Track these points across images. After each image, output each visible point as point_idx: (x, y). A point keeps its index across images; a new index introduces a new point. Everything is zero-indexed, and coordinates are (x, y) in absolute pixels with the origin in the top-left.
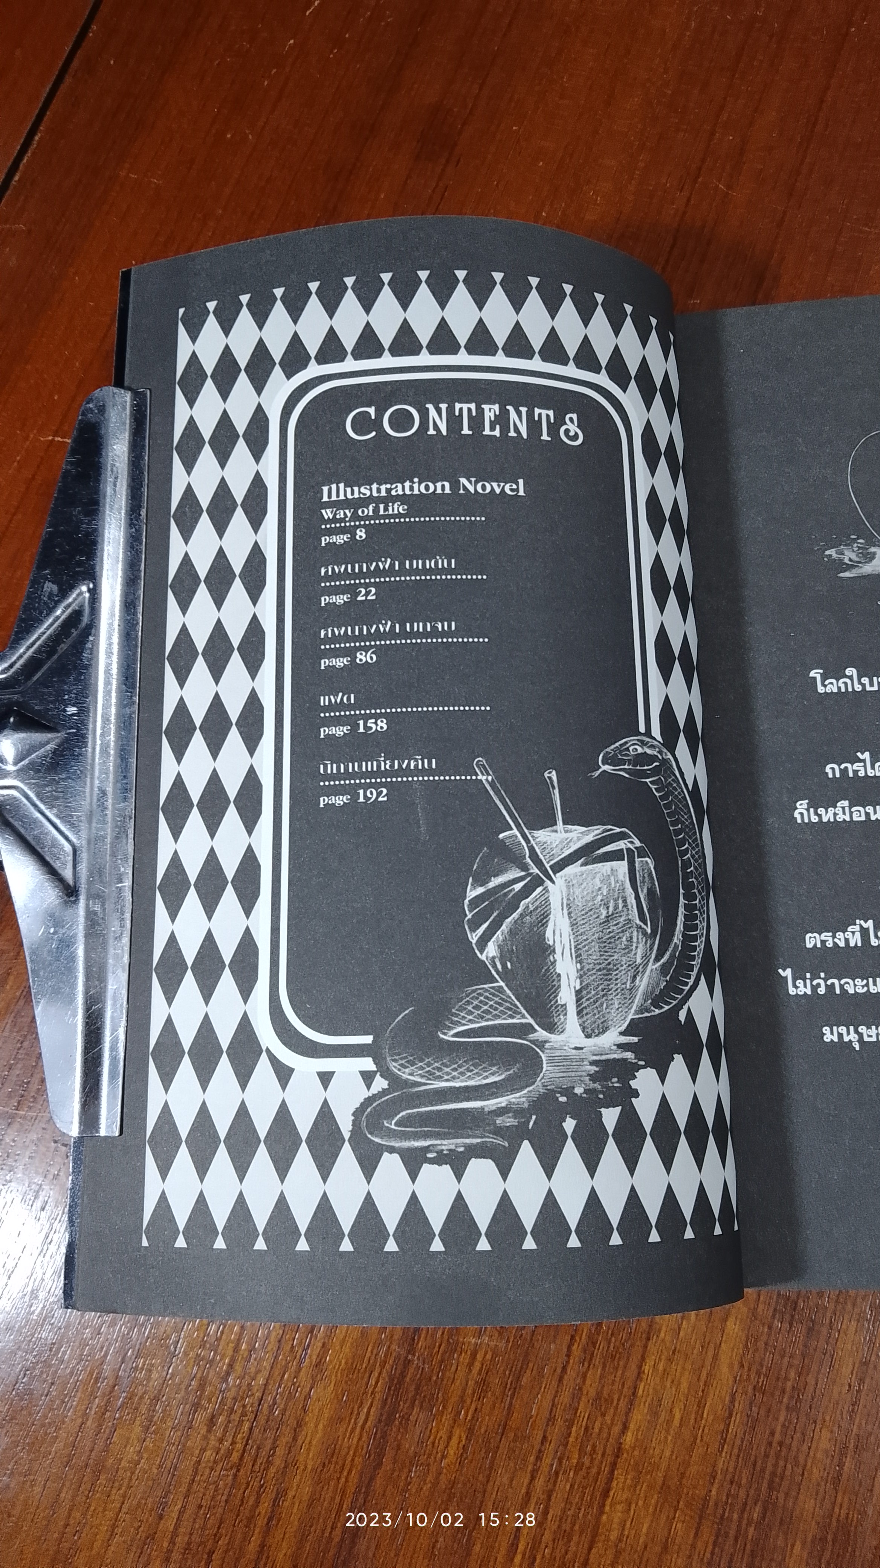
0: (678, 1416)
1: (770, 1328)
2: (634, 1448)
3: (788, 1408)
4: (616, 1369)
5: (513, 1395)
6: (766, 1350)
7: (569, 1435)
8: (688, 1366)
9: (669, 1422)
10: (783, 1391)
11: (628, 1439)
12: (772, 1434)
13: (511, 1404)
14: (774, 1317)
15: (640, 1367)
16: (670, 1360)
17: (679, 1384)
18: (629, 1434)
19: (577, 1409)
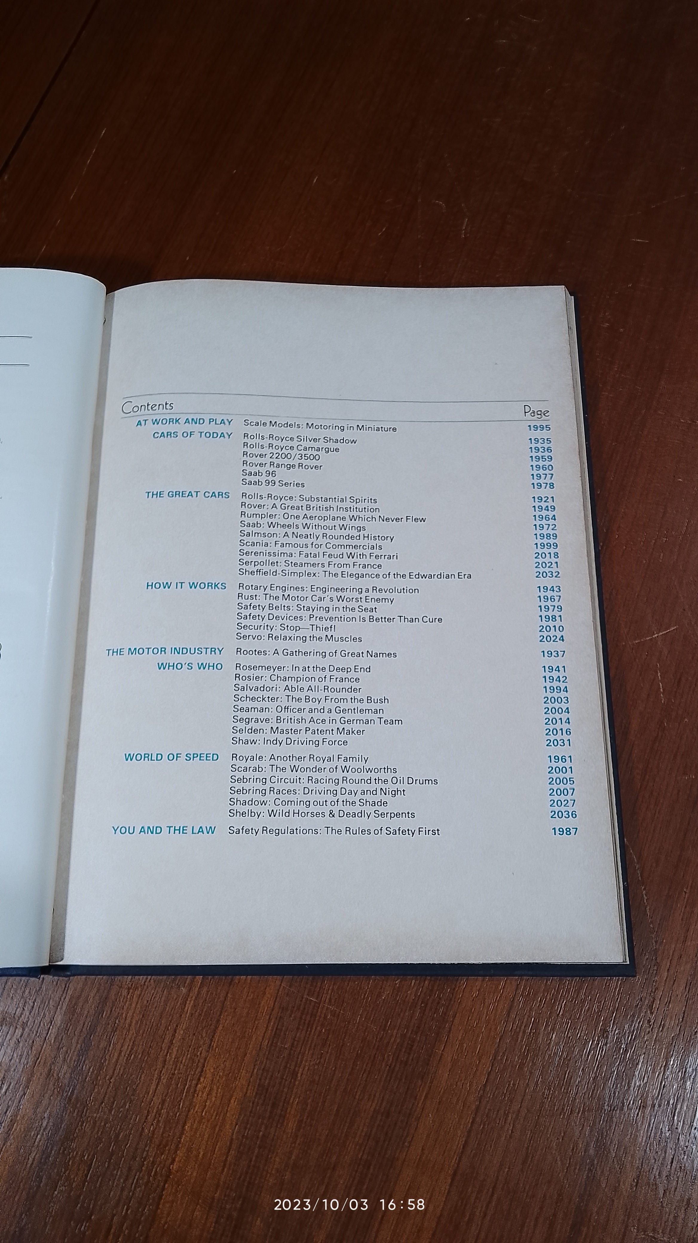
0: (202, 1153)
1: (253, 1103)
2: (177, 1172)
3: (260, 1147)
4: (170, 1128)
5: (114, 1144)
6: (250, 1116)
7: (143, 1165)
8: (209, 1126)
9: (197, 1156)
10: (258, 1138)
11: (175, 1167)
12: (251, 1161)
13: (112, 1149)
14: (255, 1098)
15: (184, 1126)
16: (200, 1122)
17: (204, 1135)
18: (175, 1164)
19: (149, 1150)
